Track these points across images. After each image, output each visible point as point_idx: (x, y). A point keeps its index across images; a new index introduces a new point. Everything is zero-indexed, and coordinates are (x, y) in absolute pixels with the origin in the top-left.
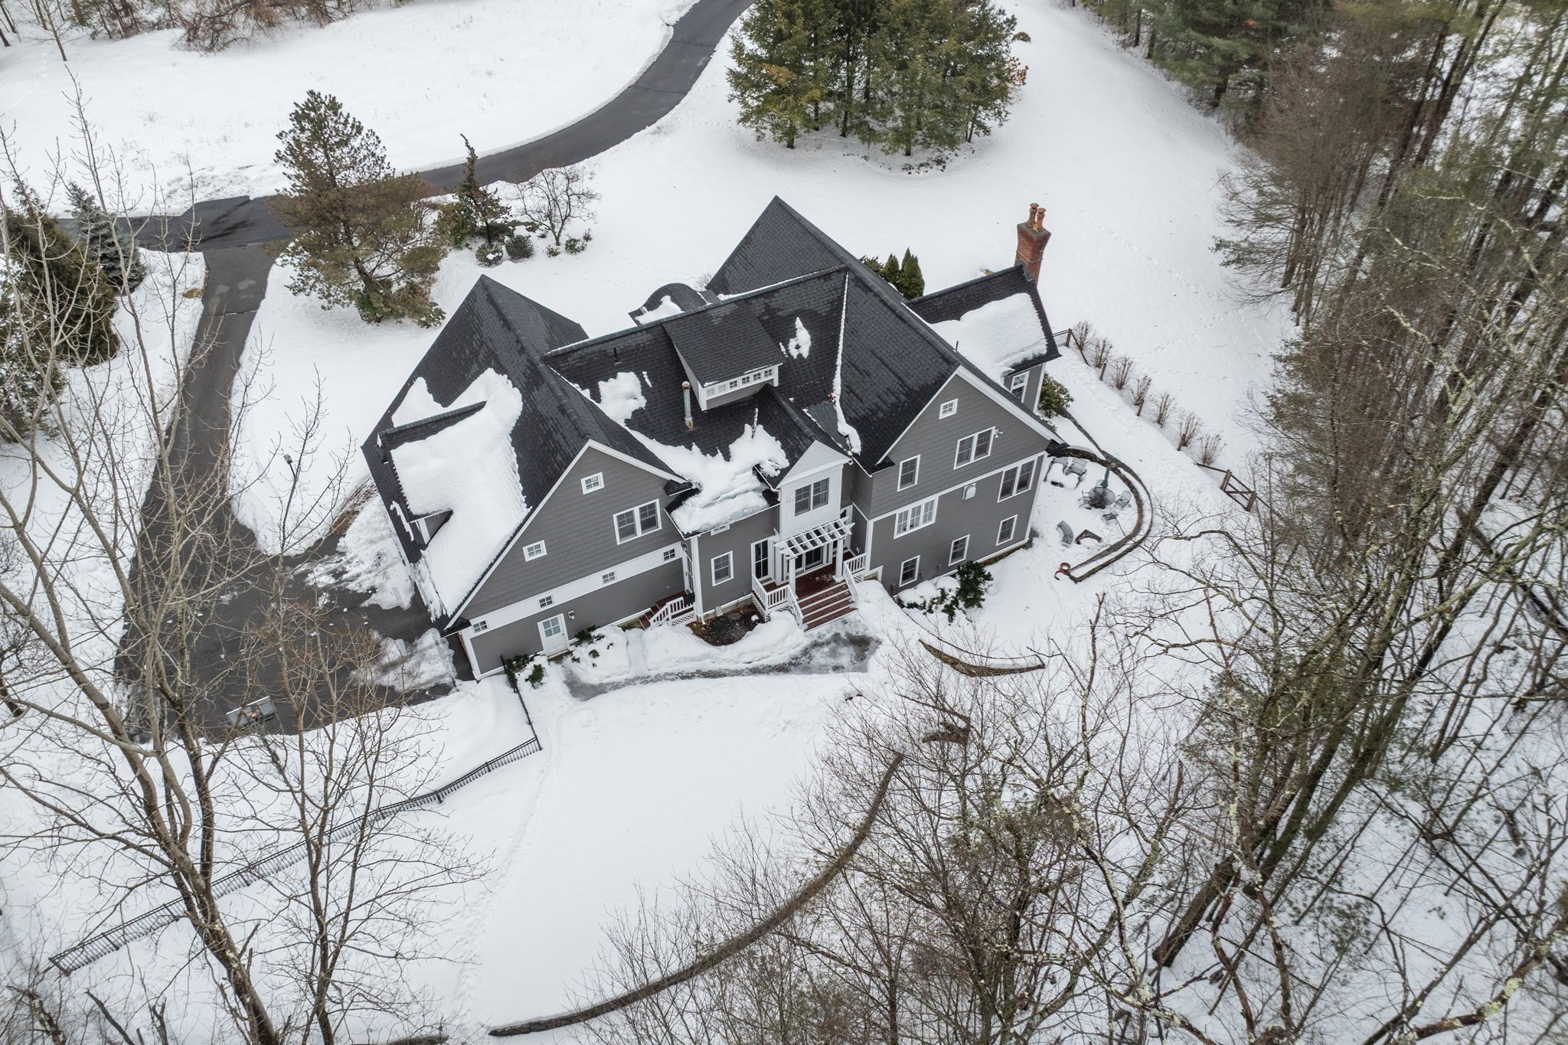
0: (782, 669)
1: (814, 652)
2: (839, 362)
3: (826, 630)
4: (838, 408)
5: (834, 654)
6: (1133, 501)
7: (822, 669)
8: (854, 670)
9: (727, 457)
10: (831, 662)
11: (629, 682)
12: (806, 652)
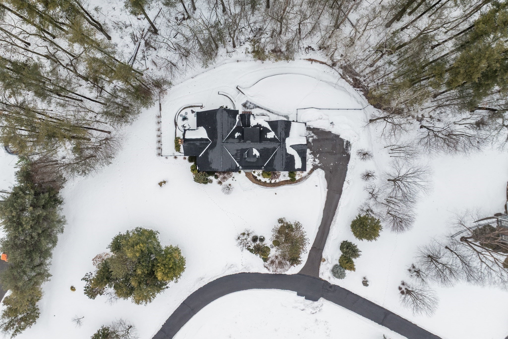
0: (258, 107)
1: (252, 108)
2: (232, 130)
3: (248, 110)
4: (236, 124)
5: (250, 106)
6: (180, 114)
7: (253, 104)
8: (248, 101)
9: (258, 123)
10: (251, 105)
11: (280, 116)
12: (253, 108)
